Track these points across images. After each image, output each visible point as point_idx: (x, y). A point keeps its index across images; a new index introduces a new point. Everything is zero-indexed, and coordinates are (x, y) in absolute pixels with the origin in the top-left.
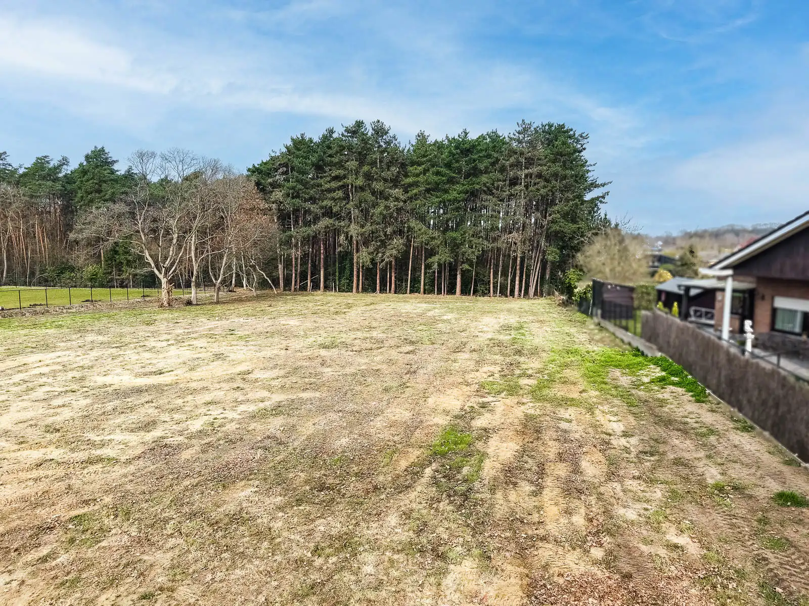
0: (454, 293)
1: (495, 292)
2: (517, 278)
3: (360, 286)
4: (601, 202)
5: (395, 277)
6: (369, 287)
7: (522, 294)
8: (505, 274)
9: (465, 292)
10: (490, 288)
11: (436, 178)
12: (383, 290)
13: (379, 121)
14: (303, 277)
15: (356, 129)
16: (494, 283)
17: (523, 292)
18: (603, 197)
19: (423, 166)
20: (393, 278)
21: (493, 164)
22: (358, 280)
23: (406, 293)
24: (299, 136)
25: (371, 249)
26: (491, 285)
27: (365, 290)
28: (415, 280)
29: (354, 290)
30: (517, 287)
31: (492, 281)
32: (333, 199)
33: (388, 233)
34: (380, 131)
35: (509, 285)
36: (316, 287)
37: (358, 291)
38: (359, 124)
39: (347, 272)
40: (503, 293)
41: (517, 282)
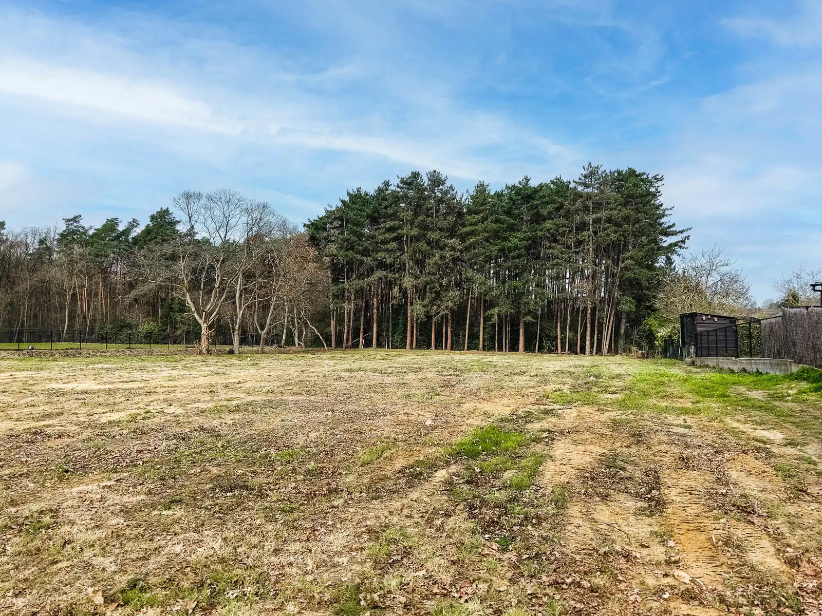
0: (517, 350)
1: (563, 349)
2: (588, 333)
3: (414, 342)
4: (681, 247)
5: (452, 332)
6: (423, 343)
7: (595, 351)
8: (574, 329)
9: (529, 348)
10: (557, 344)
11: (495, 226)
12: (438, 346)
13: (435, 171)
14: (356, 335)
15: (412, 181)
16: (561, 339)
17: (595, 348)
18: (683, 242)
19: (482, 215)
20: (449, 333)
21: (558, 209)
22: (412, 336)
23: (464, 350)
24: (355, 190)
25: (426, 301)
26: (559, 341)
27: (419, 346)
28: (474, 336)
29: (408, 346)
30: (588, 342)
31: (559, 337)
32: (387, 250)
33: (444, 284)
34: (436, 180)
35: (579, 341)
36: (368, 344)
37: (411, 348)
38: (416, 175)
39: (401, 327)
40: (573, 351)
41: (588, 338)
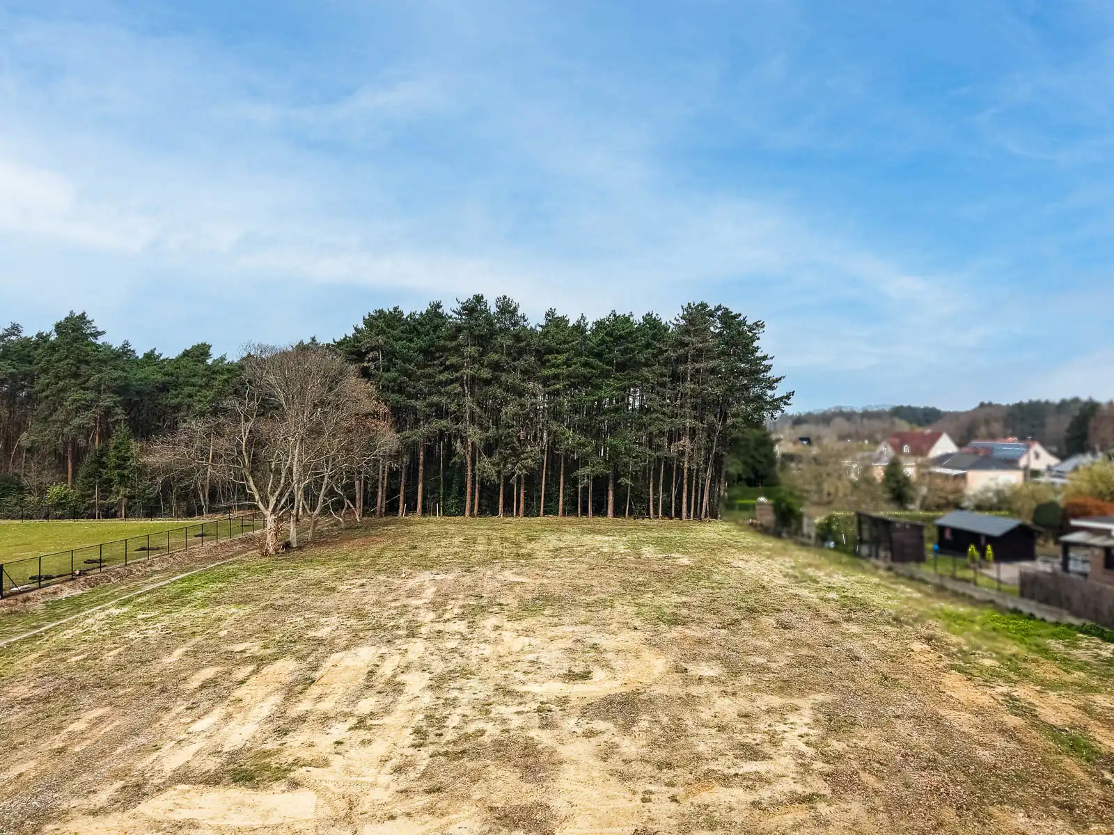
0: (605, 514)
1: (656, 512)
2: (685, 495)
3: (476, 508)
4: (786, 404)
5: (525, 495)
6: (488, 508)
7: (692, 516)
8: (667, 490)
9: (618, 512)
10: (649, 506)
11: (585, 371)
12: (508, 512)
13: (505, 297)
15: (474, 307)
16: (654, 501)
17: (692, 513)
19: (566, 355)
20: (522, 495)
21: (655, 356)
22: (473, 500)
23: (539, 515)
25: (496, 458)
26: (651, 503)
27: (482, 513)
28: (551, 498)
29: (467, 513)
30: (684, 506)
31: (651, 499)
33: (522, 438)
34: (507, 308)
35: (673, 504)
36: (411, 508)
37: (472, 515)
38: (479, 299)
40: (666, 513)
41: (685, 500)
